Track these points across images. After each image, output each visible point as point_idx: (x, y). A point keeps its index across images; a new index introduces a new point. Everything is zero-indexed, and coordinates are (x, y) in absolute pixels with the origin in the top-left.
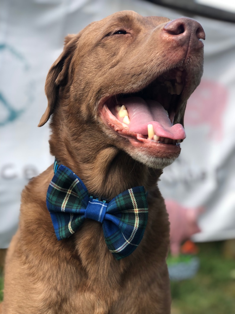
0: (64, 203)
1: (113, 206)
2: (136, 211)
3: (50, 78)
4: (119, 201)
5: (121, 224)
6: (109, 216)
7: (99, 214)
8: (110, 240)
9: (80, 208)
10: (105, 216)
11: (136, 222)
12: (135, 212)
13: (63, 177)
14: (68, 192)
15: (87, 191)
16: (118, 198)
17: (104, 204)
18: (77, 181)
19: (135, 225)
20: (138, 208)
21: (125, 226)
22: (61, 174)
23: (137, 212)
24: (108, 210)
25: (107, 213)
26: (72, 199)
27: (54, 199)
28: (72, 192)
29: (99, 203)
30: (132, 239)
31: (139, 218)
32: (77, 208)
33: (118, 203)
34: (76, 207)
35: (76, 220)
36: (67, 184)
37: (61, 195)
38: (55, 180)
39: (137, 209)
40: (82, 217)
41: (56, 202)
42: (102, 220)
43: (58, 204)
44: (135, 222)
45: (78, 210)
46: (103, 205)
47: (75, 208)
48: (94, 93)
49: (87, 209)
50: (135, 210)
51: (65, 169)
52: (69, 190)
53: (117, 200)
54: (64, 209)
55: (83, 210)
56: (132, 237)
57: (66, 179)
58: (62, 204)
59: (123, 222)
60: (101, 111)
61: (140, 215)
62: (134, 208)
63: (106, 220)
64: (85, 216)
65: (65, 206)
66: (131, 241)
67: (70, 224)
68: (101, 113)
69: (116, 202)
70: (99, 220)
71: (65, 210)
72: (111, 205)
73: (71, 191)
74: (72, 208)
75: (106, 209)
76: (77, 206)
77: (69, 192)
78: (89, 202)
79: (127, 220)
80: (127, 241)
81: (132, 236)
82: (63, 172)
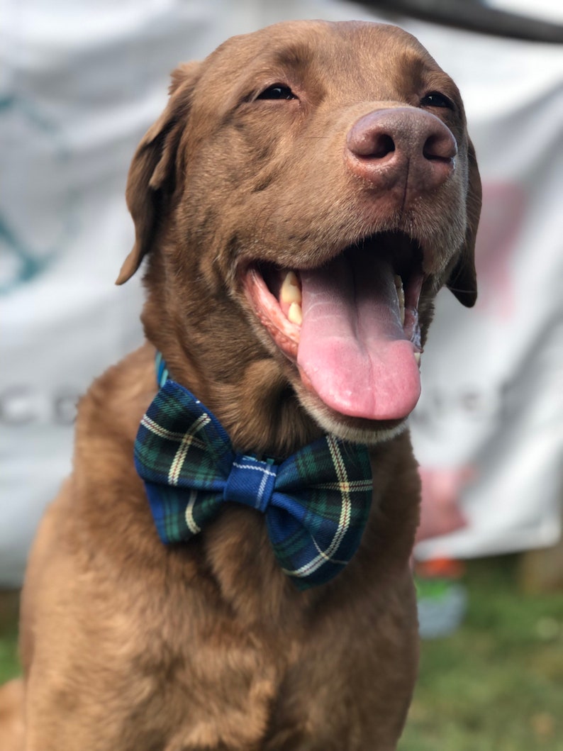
0: (174, 464)
1: (289, 473)
2: (345, 487)
3: (138, 171)
4: (304, 464)
5: (308, 518)
6: (280, 499)
7: (257, 494)
8: (283, 550)
9: (213, 480)
10: (271, 498)
11: (343, 513)
12: (342, 489)
13: (171, 409)
14: (184, 441)
15: (228, 441)
16: (303, 457)
17: (269, 467)
18: (205, 419)
19: (342, 519)
20: (348, 482)
21: (317, 522)
22: (167, 401)
23: (347, 490)
24: (277, 485)
25: (275, 490)
26: (194, 456)
27: (153, 456)
28: (193, 440)
29: (258, 466)
30: (334, 552)
31: (351, 502)
32: (205, 479)
33: (302, 468)
34: (203, 476)
35: (205, 505)
36: (181, 423)
37: (168, 448)
38: (153, 412)
39: (347, 484)
40: (218, 498)
41: (156, 463)
42: (265, 505)
43: (161, 469)
44: (341, 511)
45: (208, 483)
46: (267, 472)
47: (202, 479)
48: (225, 242)
49: (228, 482)
50: (341, 484)
51: (176, 390)
52: (186, 436)
53: (300, 462)
54: (176, 480)
55: (219, 483)
56: (334, 546)
57: (180, 414)
58: (170, 468)
59: (314, 512)
60: (245, 280)
61: (353, 497)
62: (338, 481)
63: (273, 508)
64: (224, 496)
65: (178, 472)
66: (331, 555)
67: (189, 512)
68: (245, 284)
69: (298, 467)
70: (257, 507)
71: (178, 482)
72: (287, 474)
73: (191, 437)
74: (193, 478)
75: (274, 482)
76: (205, 471)
77: (187, 440)
78: (234, 464)
79: (322, 507)
80: (323, 554)
81: (335, 544)
82: (171, 396)
